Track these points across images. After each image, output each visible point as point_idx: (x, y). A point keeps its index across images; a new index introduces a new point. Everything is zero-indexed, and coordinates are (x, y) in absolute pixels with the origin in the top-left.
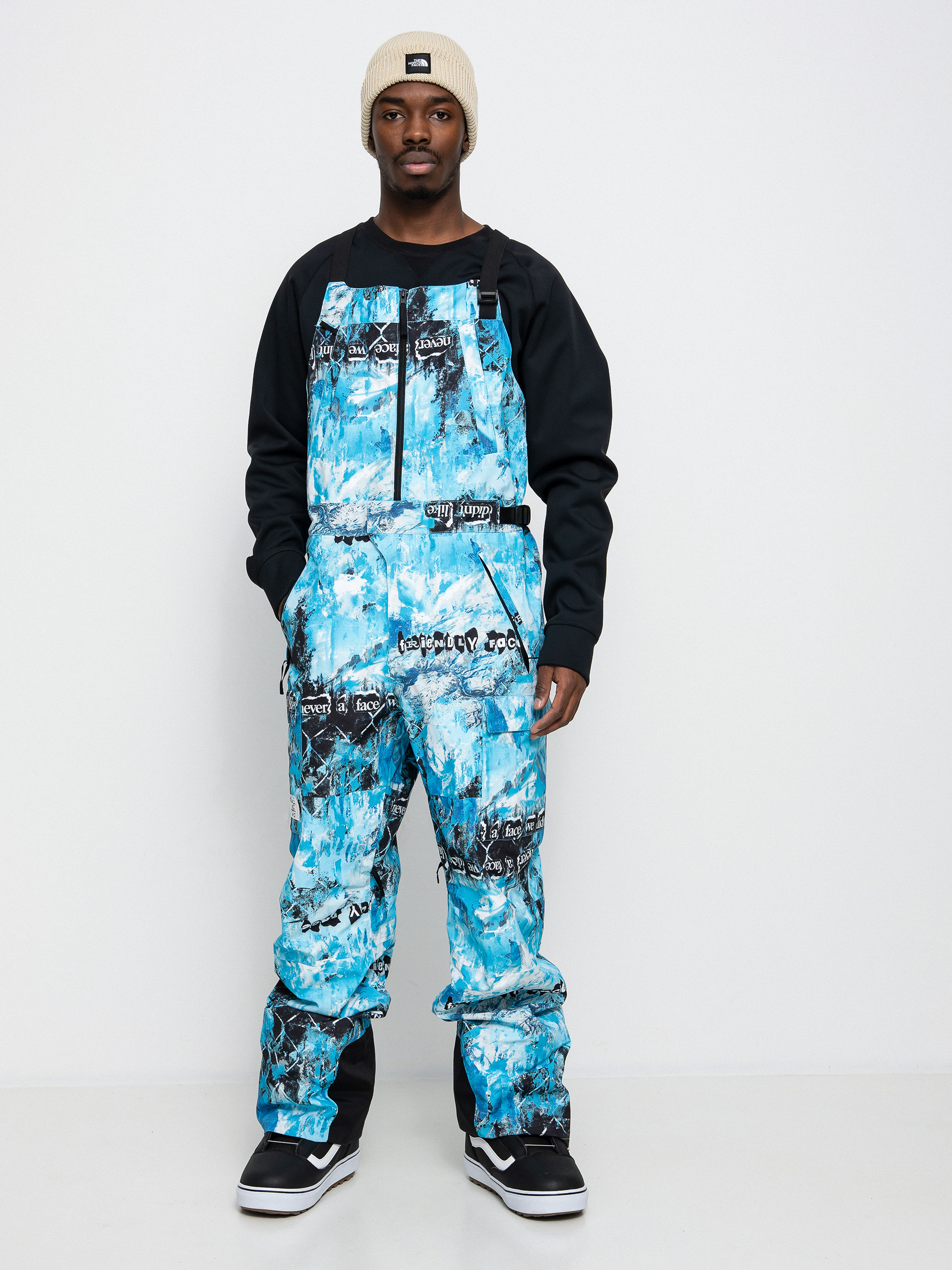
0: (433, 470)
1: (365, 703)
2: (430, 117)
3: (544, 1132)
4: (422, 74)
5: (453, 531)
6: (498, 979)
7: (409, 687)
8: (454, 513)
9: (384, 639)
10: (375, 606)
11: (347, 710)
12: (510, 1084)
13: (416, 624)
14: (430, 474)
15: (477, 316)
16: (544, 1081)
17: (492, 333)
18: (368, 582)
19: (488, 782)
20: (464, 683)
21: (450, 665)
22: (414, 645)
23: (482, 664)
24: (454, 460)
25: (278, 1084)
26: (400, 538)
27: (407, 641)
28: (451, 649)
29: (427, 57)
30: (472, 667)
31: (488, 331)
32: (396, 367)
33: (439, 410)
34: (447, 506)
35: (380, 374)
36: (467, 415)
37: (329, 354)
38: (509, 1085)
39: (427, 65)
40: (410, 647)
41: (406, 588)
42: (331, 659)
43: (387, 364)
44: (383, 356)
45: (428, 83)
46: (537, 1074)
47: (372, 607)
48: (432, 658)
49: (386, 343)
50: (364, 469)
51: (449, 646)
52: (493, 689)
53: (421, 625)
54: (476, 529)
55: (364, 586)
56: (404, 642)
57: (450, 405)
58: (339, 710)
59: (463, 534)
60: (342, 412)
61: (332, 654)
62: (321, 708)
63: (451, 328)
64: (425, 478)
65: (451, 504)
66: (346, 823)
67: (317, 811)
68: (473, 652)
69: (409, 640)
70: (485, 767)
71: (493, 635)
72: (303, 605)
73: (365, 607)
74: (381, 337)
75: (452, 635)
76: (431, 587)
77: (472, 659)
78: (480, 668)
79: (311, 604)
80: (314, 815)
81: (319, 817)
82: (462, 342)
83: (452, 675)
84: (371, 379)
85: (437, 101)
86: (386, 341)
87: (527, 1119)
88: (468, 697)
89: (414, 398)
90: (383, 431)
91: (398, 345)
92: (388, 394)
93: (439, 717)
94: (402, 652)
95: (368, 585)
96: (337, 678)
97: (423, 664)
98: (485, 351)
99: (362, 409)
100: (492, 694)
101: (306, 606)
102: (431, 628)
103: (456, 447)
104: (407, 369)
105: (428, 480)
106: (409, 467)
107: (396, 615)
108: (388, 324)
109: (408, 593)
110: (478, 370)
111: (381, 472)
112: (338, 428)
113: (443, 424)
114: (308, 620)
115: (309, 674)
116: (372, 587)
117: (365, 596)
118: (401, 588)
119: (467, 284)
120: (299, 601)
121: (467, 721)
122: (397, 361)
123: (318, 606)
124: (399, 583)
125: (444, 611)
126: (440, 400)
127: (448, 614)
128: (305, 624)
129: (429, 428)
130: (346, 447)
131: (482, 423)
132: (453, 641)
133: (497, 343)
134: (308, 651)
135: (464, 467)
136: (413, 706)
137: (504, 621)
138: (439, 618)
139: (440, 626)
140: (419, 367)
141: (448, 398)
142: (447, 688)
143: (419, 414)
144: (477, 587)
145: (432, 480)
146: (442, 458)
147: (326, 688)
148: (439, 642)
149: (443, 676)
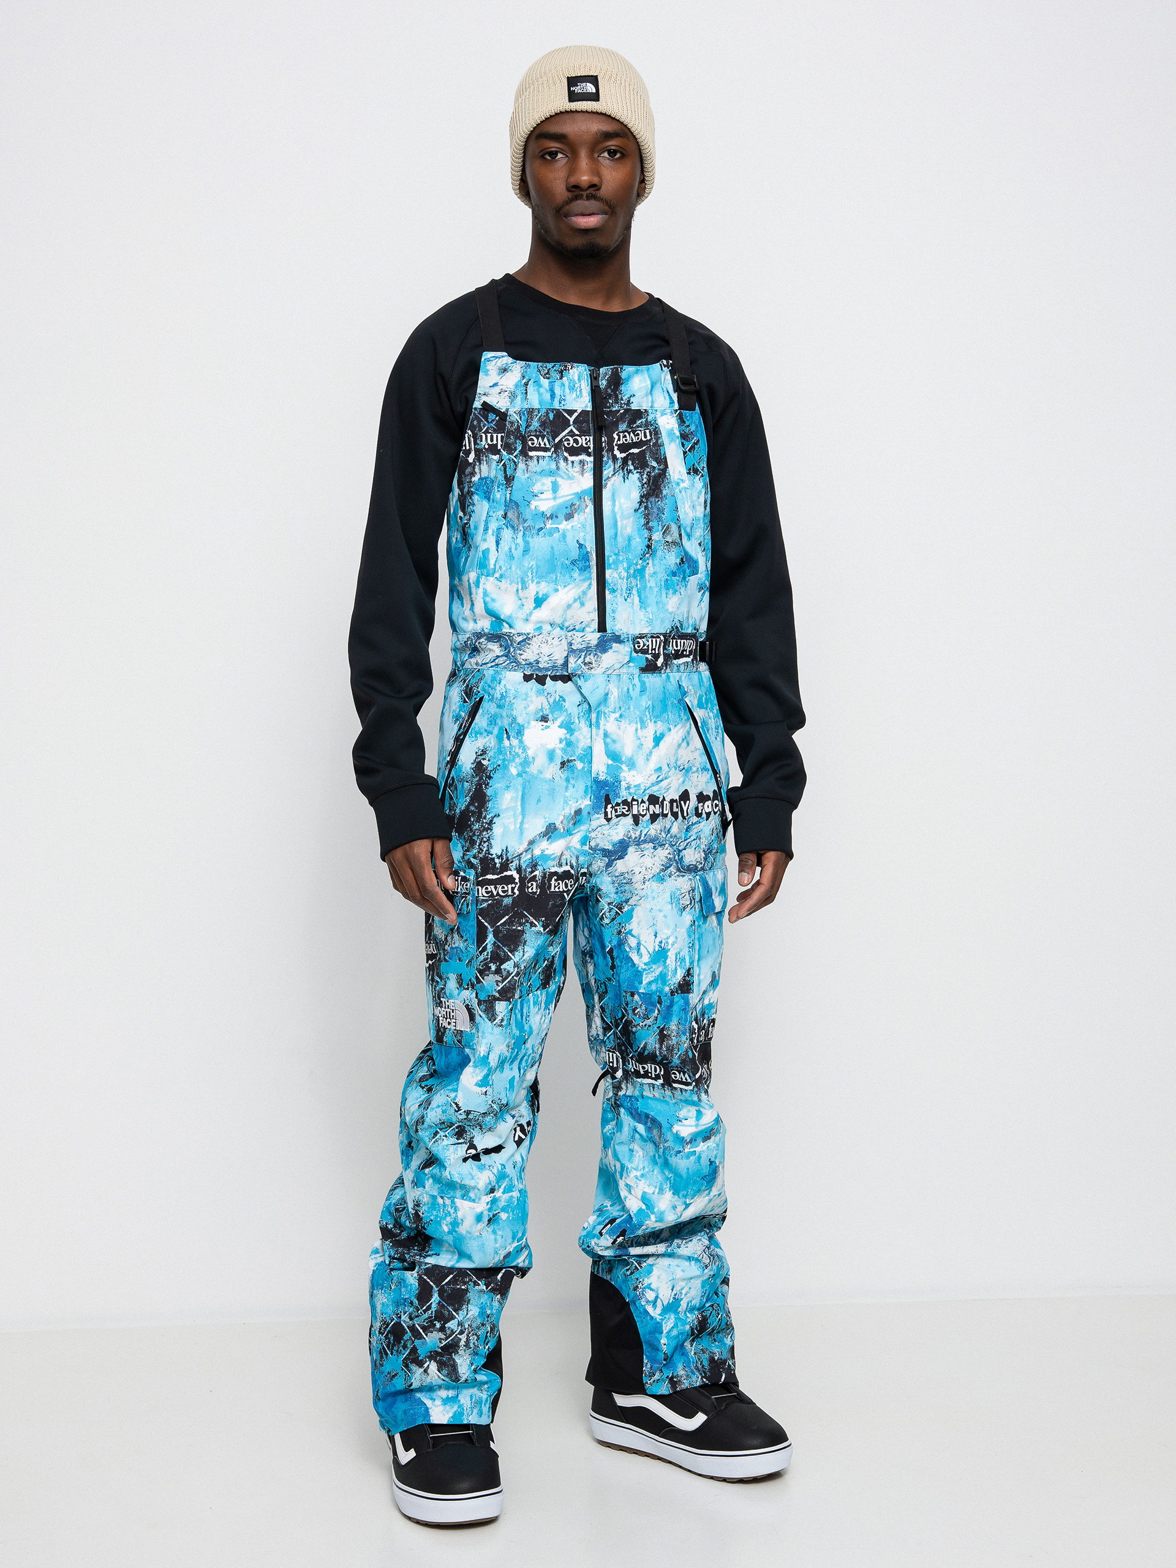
0: (639, 596)
1: (560, 882)
2: (599, 156)
3: (723, 1380)
4: (589, 102)
5: (663, 671)
6: (687, 1206)
7: (615, 862)
8: (664, 648)
9: (586, 803)
10: (576, 763)
11: (539, 891)
12: (688, 1327)
13: (627, 786)
14: (637, 599)
15: (676, 406)
16: (718, 1319)
17: (693, 428)
18: (567, 733)
19: (699, 975)
20: (680, 857)
21: (667, 835)
22: (624, 810)
23: (694, 830)
24: (663, 583)
25: (428, 1363)
26: (608, 679)
27: (615, 806)
28: (666, 816)
29: (594, 80)
30: (685, 837)
31: (689, 426)
32: (591, 465)
33: (643, 521)
34: (658, 640)
35: (572, 475)
36: (674, 528)
37: (497, 444)
38: (687, 1329)
39: (594, 91)
40: (619, 813)
41: (614, 741)
42: (521, 828)
43: (581, 461)
44: (574, 452)
45: (597, 113)
46: (711, 1312)
47: (571, 764)
48: (647, 827)
49: (577, 435)
50: (560, 592)
51: (665, 812)
52: (703, 863)
53: (632, 787)
54: (682, 667)
55: (563, 738)
56: (612, 807)
57: (655, 515)
58: (530, 890)
59: (670, 674)
60: (525, 521)
61: (522, 823)
62: (506, 889)
63: (650, 418)
64: (631, 605)
65: (662, 638)
66: (526, 1031)
67: (499, 1018)
68: (686, 819)
69: (618, 804)
70: (697, 957)
71: (702, 798)
72: (484, 759)
73: (563, 764)
74: (572, 427)
75: (668, 799)
76: (642, 740)
77: (685, 827)
78: (692, 838)
79: (495, 758)
80: (495, 1023)
81: (501, 1026)
82: (665, 438)
83: (669, 848)
84: (559, 479)
85: (608, 136)
86: (577, 432)
87: (703, 1366)
88: (684, 874)
89: (614, 505)
90: (581, 546)
91: (591, 438)
92: (582, 500)
93: (654, 898)
94: (608, 820)
95: (568, 736)
96: (526, 851)
97: (635, 834)
98: (687, 450)
99: (551, 517)
100: (703, 869)
101: (489, 760)
102: (645, 790)
103: (664, 567)
104: (604, 468)
105: (635, 608)
106: (614, 591)
107: (601, 774)
108: (579, 411)
109: (616, 747)
110: (681, 473)
111: (582, 597)
112: (520, 540)
113: (650, 539)
114: (492, 778)
115: (490, 846)
116: (573, 739)
117: (564, 750)
118: (608, 740)
119: (661, 365)
120: (476, 753)
121: (681, 902)
122: (592, 459)
123: (504, 760)
124: (606, 735)
125: (660, 769)
126: (643, 509)
127: (664, 772)
128: (488, 783)
129: (633, 543)
130: (534, 566)
131: (686, 538)
132: (668, 805)
133: (698, 441)
134: (488, 817)
135: (675, 592)
136: (616, 885)
137: (710, 780)
138: (654, 778)
139: (655, 788)
140: (617, 466)
141: (652, 507)
142: (663, 863)
143: (622, 526)
144: (686, 739)
145: (639, 607)
146: (649, 581)
147: (511, 864)
148: (655, 807)
149: (660, 849)
